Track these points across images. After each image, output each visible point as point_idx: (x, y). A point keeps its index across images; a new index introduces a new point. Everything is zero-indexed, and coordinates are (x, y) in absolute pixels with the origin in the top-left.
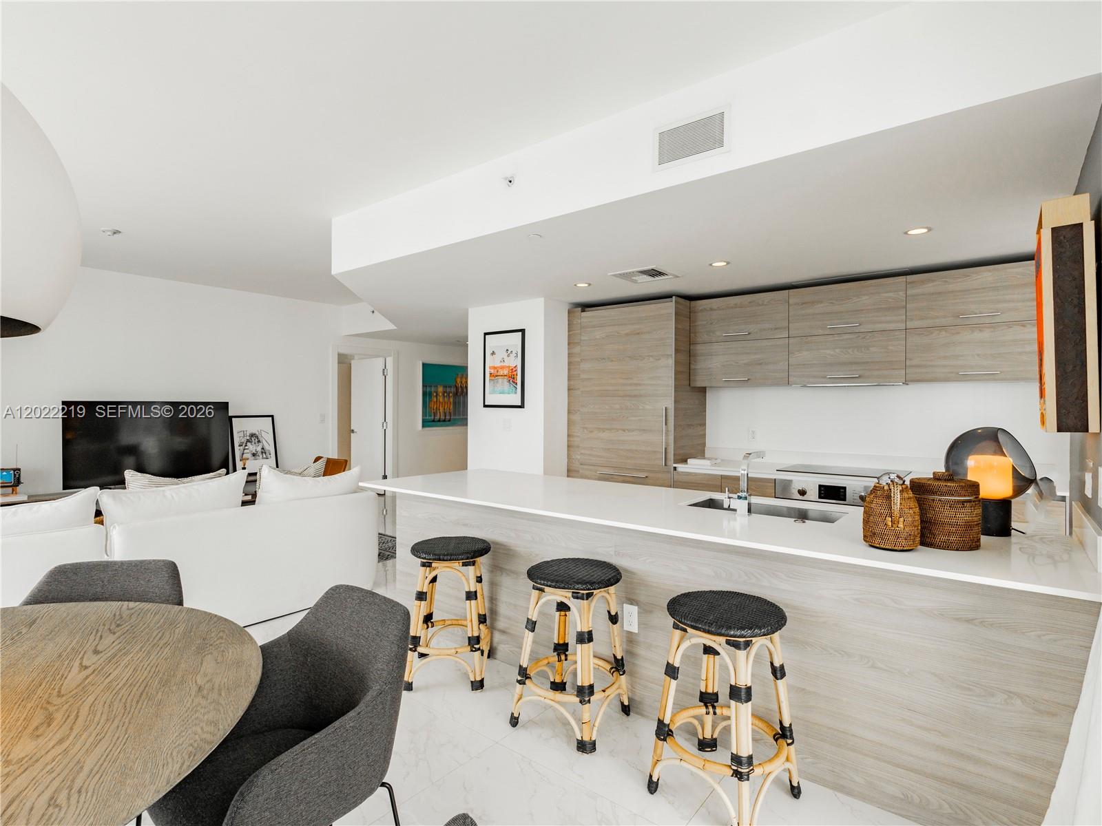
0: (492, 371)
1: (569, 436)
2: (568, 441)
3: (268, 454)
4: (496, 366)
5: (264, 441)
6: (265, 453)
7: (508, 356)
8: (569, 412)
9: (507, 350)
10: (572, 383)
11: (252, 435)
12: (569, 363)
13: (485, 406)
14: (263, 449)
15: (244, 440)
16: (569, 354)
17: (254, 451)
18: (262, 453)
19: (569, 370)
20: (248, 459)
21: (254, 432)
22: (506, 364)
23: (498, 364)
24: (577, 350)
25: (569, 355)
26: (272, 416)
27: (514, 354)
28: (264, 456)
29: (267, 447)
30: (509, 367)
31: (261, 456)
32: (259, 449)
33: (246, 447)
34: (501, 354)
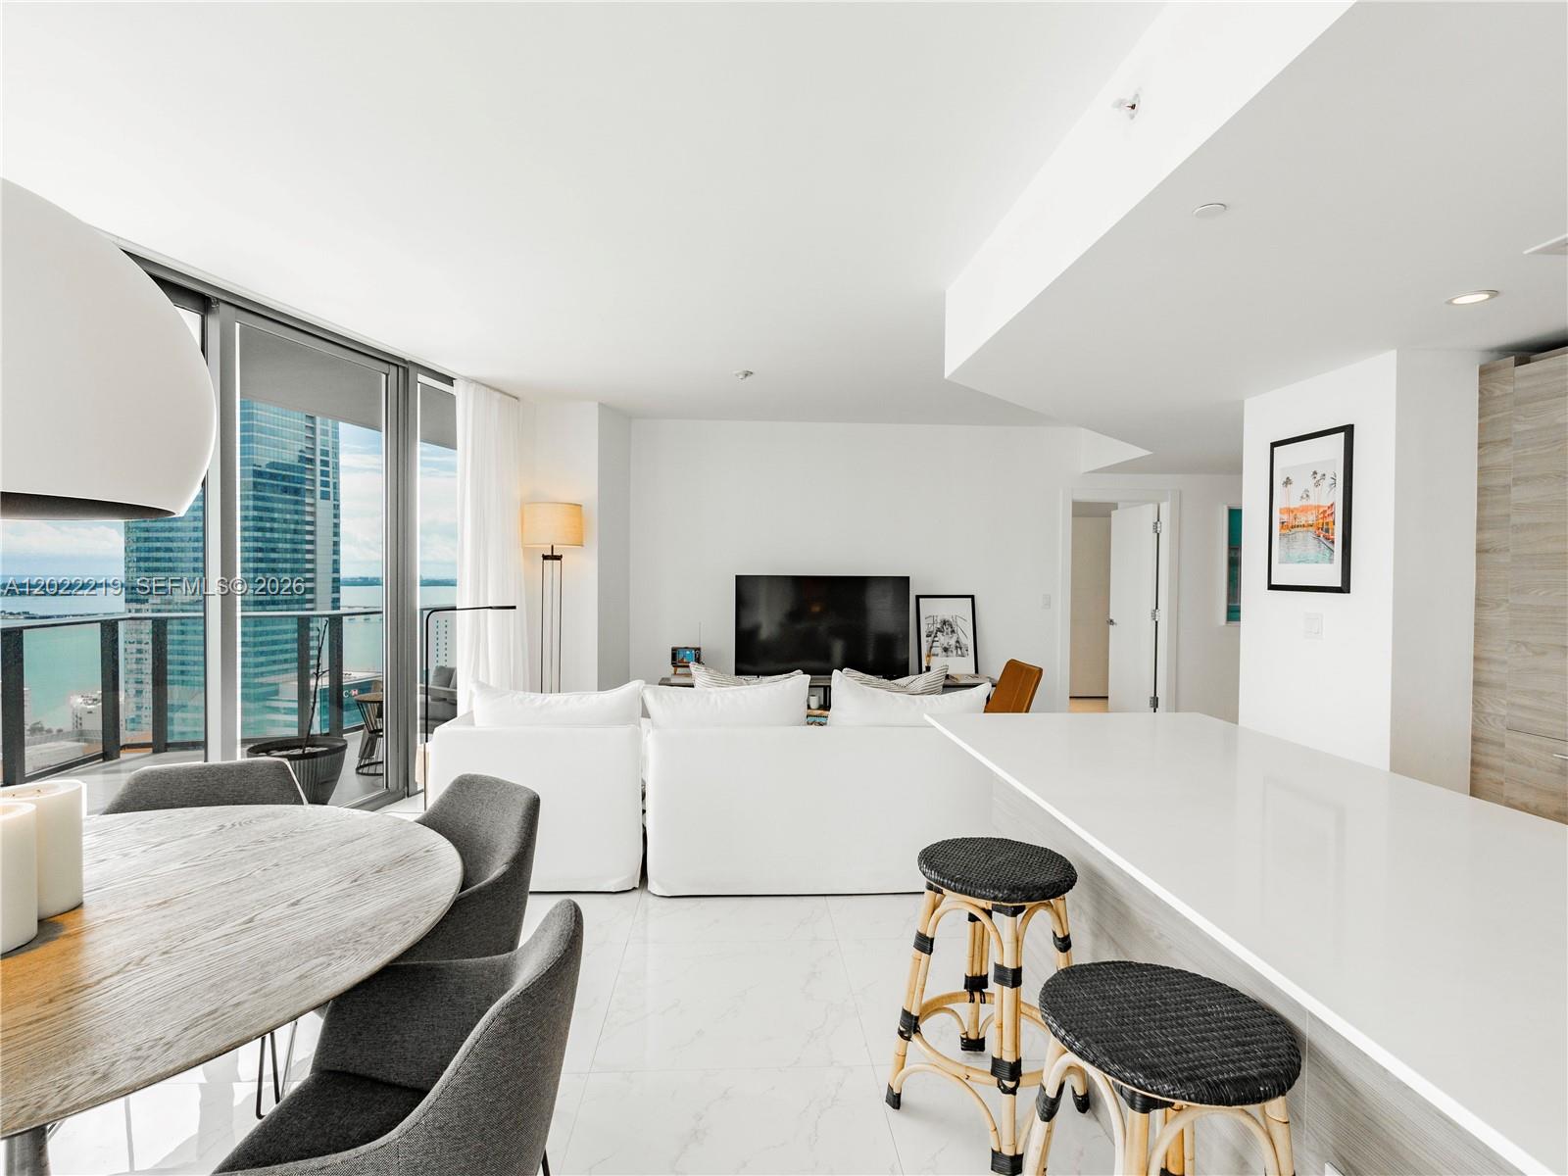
0: (1285, 518)
1: (1476, 659)
2: (1476, 670)
3: (964, 649)
4: (1292, 507)
5: (959, 631)
6: (961, 648)
7: (1317, 485)
8: (1480, 603)
9: (1315, 473)
10: (1487, 535)
11: (944, 623)
12: (1482, 491)
13: (1272, 587)
14: (958, 642)
15: (933, 629)
16: (1480, 469)
17: (945, 645)
18: (957, 647)
19: (1480, 506)
20: (937, 655)
21: (947, 618)
22: (1312, 502)
23: (1296, 503)
24: (1504, 456)
25: (1483, 471)
26: (972, 597)
27: (1328, 481)
28: (959, 653)
29: (963, 640)
30: (1319, 507)
31: (955, 652)
32: (953, 642)
33: (936, 639)
34: (1301, 482)
